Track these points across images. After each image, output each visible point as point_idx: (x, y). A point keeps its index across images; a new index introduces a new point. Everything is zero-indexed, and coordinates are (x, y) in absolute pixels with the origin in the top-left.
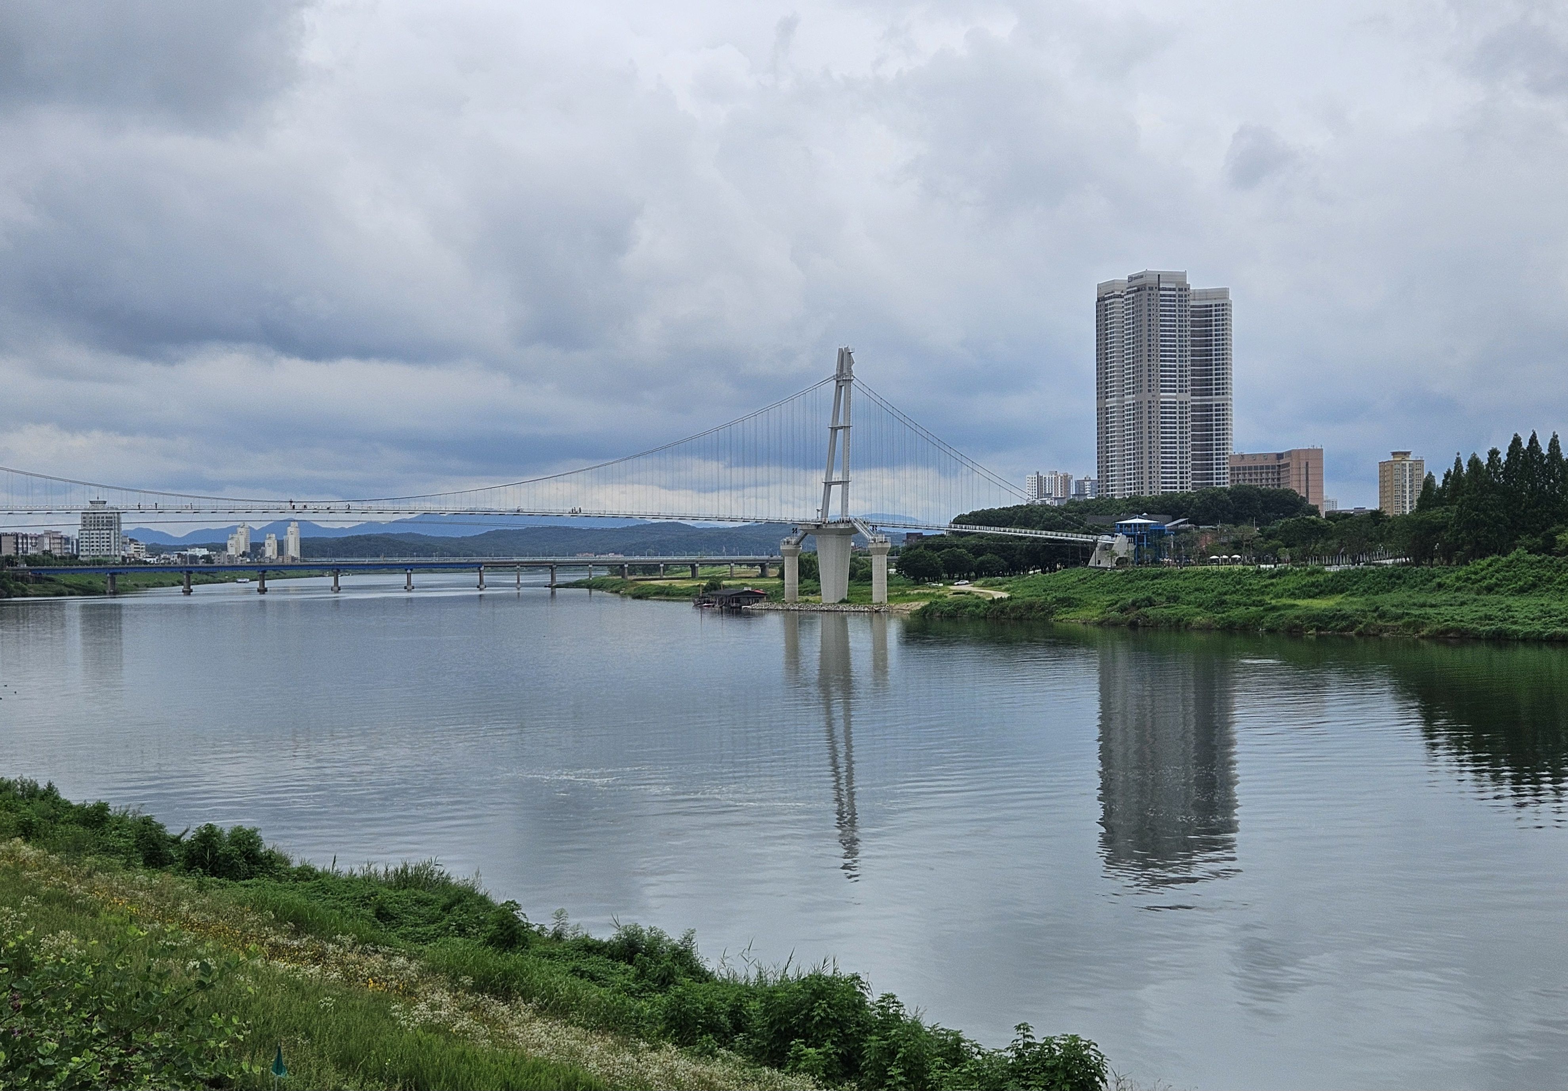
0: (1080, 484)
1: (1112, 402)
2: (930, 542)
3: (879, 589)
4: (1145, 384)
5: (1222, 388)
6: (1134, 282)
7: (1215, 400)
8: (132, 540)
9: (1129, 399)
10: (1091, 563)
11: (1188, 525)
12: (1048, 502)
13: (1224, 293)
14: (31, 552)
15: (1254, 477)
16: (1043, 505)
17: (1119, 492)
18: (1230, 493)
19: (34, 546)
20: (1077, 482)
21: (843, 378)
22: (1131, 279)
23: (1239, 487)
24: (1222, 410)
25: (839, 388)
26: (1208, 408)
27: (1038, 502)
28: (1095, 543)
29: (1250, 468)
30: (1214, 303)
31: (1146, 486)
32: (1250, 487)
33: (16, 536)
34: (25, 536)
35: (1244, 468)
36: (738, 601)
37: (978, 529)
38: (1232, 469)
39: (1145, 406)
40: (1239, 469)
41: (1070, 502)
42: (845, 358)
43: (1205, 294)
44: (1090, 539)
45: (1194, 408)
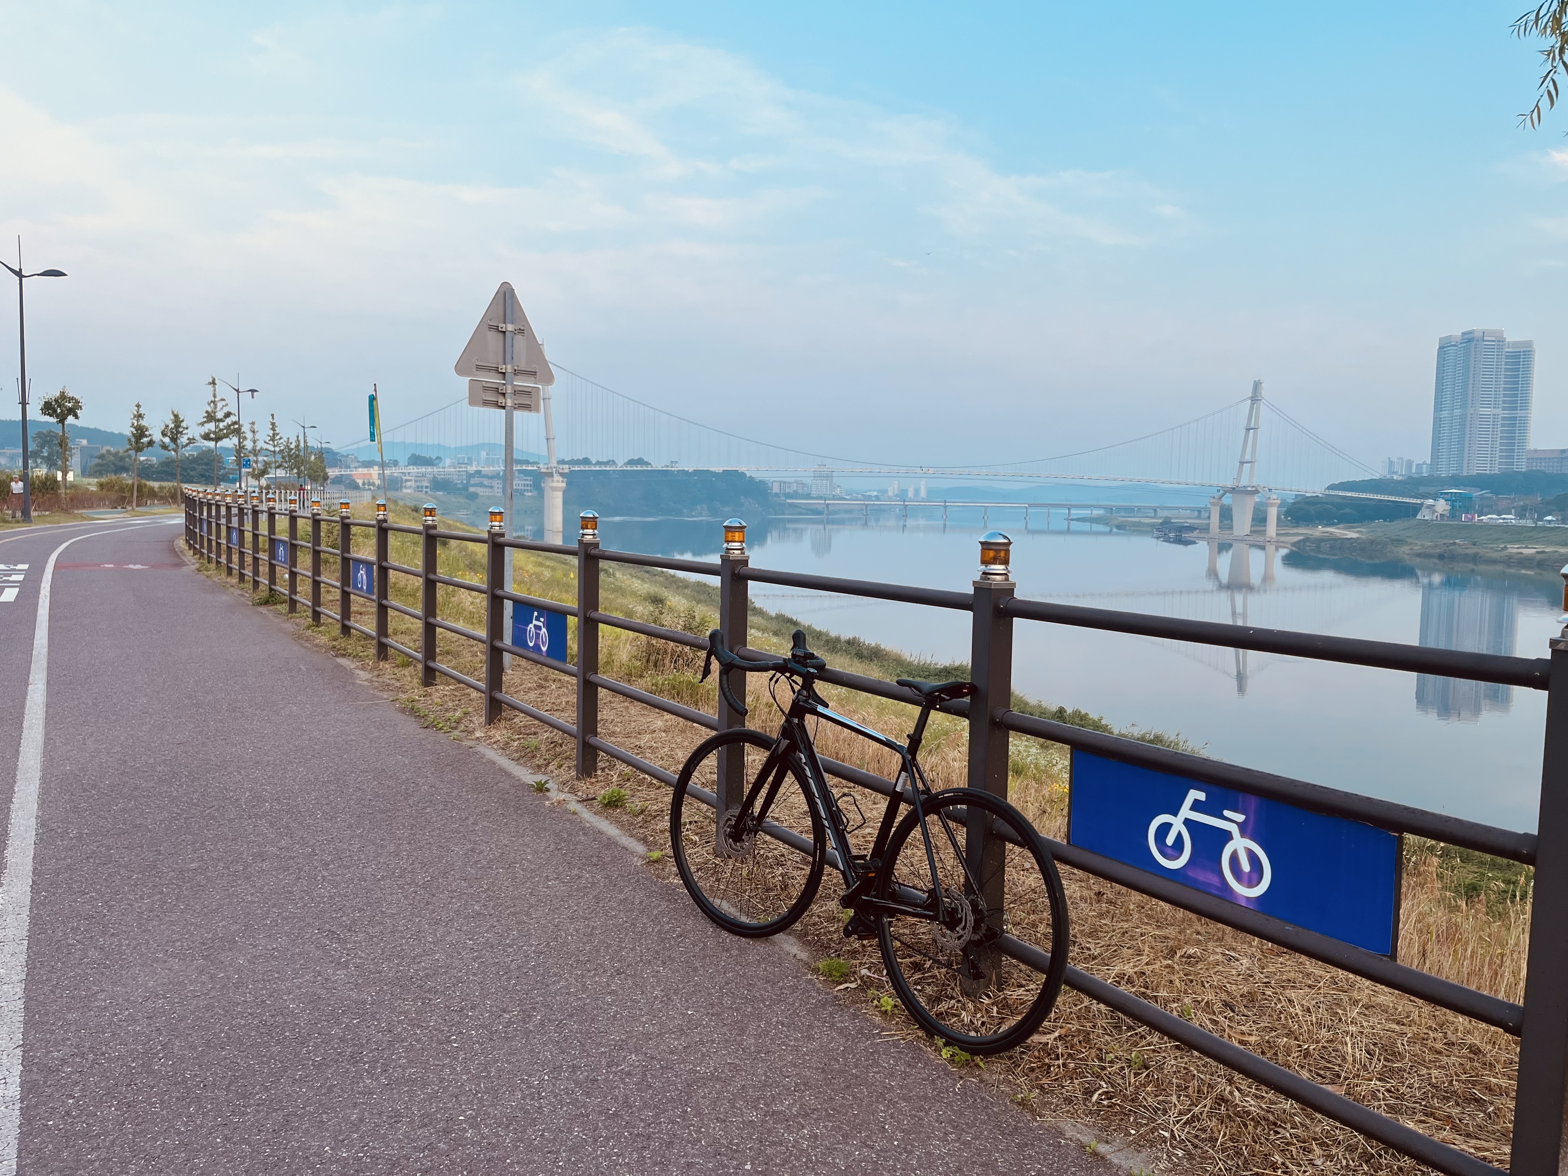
0: (1419, 466)
1: (1445, 414)
2: (1308, 500)
3: (1272, 529)
4: (1469, 402)
5: (1525, 405)
6: (1466, 337)
7: (1520, 413)
8: (838, 486)
9: (1457, 412)
10: (1418, 517)
11: (1489, 495)
12: (1395, 478)
13: (1529, 343)
14: (788, 490)
15: (1543, 464)
16: (1392, 480)
17: (1444, 473)
18: (1524, 474)
19: (789, 488)
20: (1417, 465)
21: (1255, 398)
22: (1464, 334)
23: (1531, 471)
24: (1524, 421)
25: (1252, 404)
26: (1515, 419)
27: (1388, 476)
28: (1422, 504)
29: (1541, 459)
30: (1522, 350)
31: (1465, 468)
32: (1539, 471)
33: (780, 482)
34: (785, 483)
35: (1537, 459)
36: (1180, 531)
37: (1341, 493)
38: (1528, 459)
39: (1469, 416)
40: (1533, 459)
41: (1410, 478)
42: (1257, 385)
43: (1515, 344)
44: (1418, 501)
45: (1503, 419)
